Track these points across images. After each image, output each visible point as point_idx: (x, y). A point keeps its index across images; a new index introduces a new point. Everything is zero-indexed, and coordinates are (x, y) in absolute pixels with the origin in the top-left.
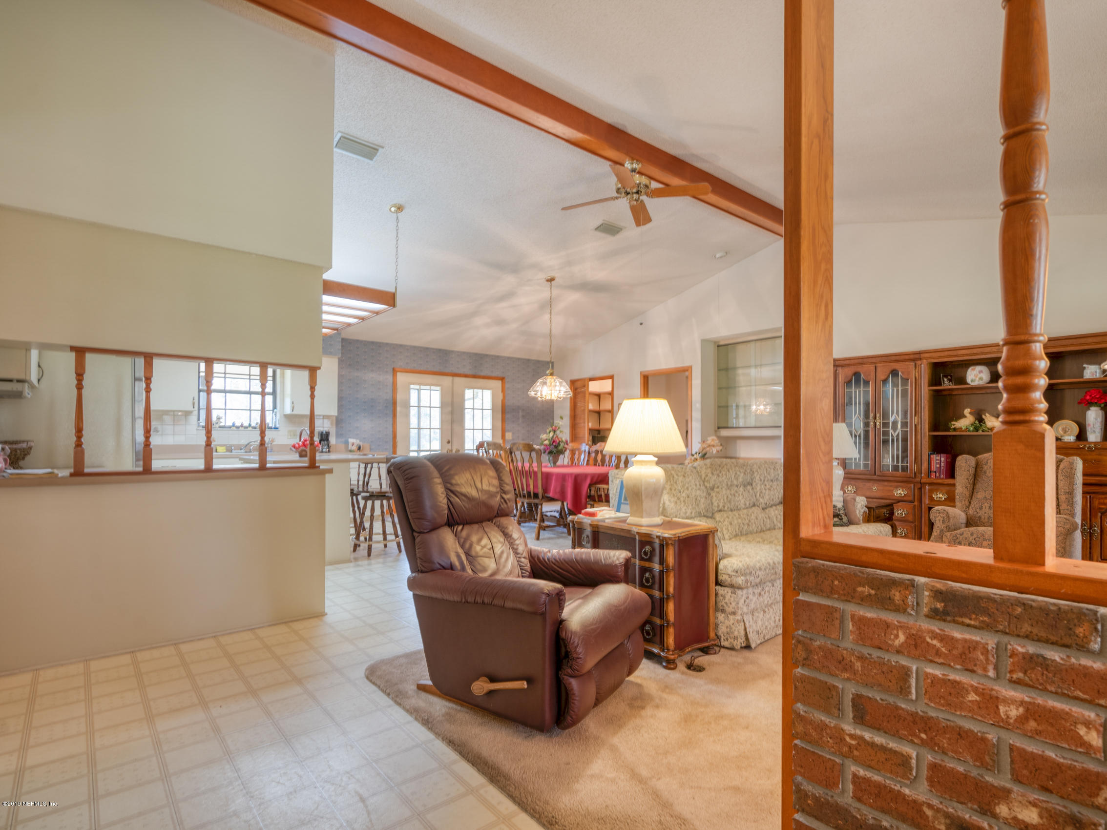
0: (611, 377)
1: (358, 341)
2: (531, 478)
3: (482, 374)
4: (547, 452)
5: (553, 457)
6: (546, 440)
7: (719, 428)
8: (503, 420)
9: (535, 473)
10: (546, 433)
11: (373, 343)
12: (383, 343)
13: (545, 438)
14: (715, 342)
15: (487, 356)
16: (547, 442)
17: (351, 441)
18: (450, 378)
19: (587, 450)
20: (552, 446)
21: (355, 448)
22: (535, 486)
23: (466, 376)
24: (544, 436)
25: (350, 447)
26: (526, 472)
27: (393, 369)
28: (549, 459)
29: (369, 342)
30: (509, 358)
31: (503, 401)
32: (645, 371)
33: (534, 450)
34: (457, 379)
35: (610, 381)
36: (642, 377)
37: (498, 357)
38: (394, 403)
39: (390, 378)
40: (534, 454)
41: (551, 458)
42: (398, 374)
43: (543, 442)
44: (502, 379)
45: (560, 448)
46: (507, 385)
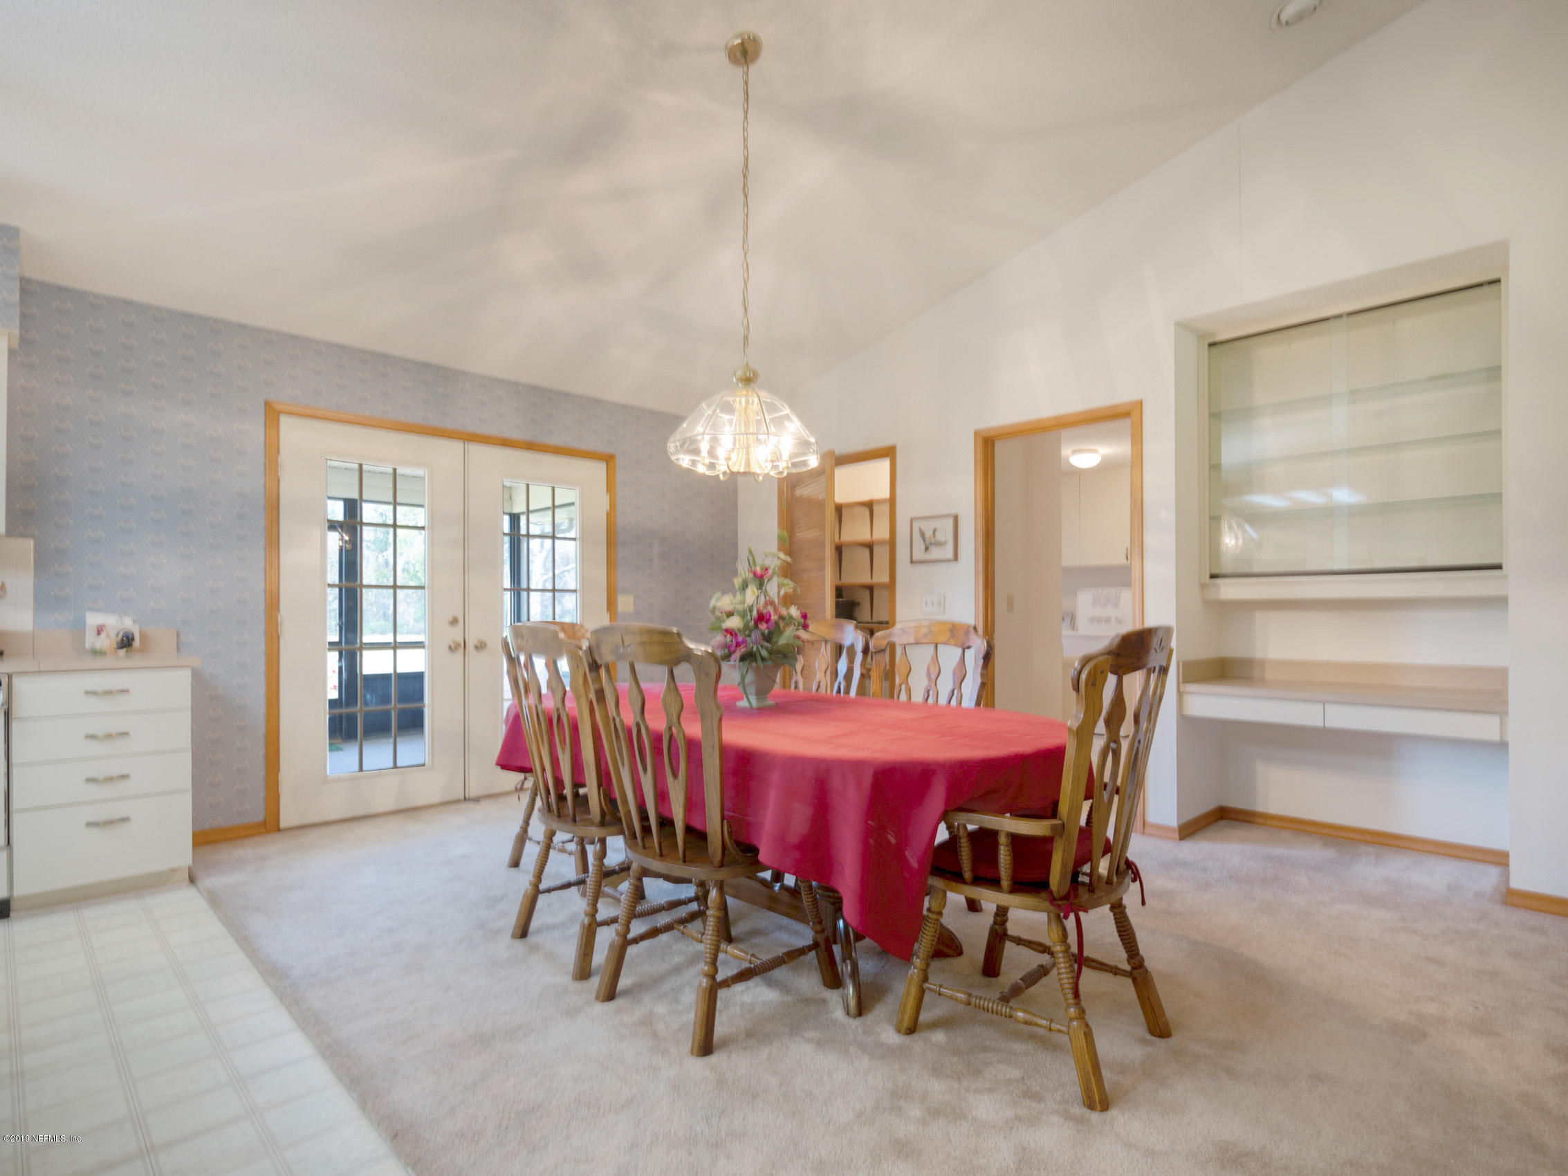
0: (888, 452)
1: (128, 303)
2: (675, 775)
3: (554, 441)
4: (737, 655)
5: (757, 670)
6: (730, 614)
7: (1213, 576)
8: (611, 564)
9: (693, 746)
10: (729, 590)
11: (188, 317)
12: (228, 324)
13: (729, 608)
14: (1201, 336)
15: (566, 395)
16: (734, 623)
17: (93, 619)
18: (456, 447)
19: (859, 648)
20: (756, 635)
21: (106, 642)
22: (694, 803)
23: (505, 443)
24: (724, 602)
25: (91, 640)
26: (657, 739)
27: (268, 405)
28: (743, 678)
29: (172, 314)
30: (625, 407)
31: (611, 516)
32: (989, 430)
33: (688, 656)
34: (479, 452)
35: (885, 464)
36: (980, 444)
37: (597, 402)
38: (273, 507)
39: (255, 431)
40: (685, 674)
41: (750, 677)
42: (284, 420)
43: (720, 620)
44: (608, 459)
45: (783, 641)
46: (620, 476)
